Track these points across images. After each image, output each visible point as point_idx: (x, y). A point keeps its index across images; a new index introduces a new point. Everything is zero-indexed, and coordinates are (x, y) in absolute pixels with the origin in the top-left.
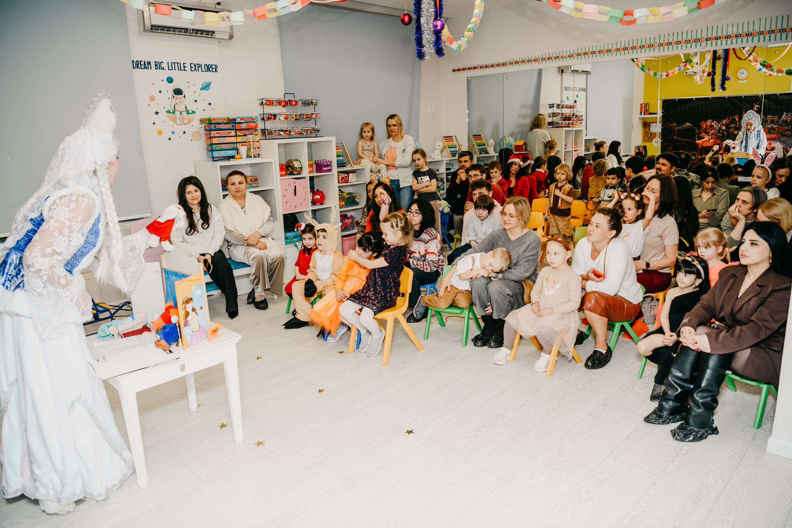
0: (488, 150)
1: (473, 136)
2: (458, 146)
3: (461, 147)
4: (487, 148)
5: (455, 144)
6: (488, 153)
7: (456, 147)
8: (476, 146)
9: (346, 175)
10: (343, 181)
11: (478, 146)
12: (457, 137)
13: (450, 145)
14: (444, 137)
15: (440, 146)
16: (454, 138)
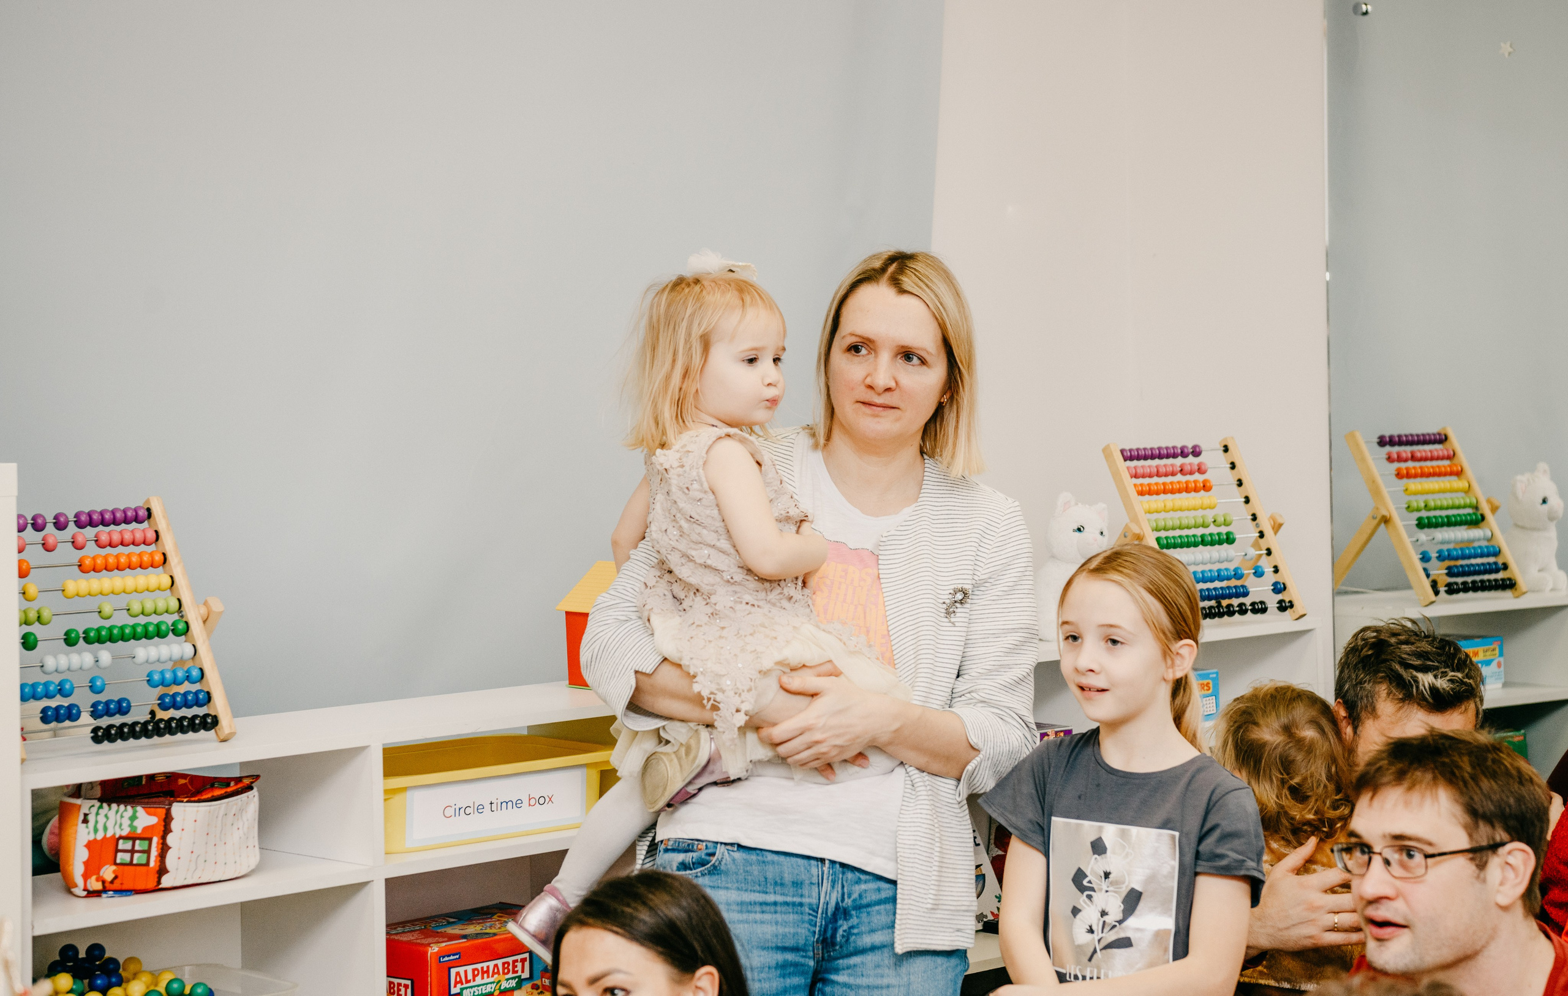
0: (1508, 555)
1: (1382, 442)
2: (1246, 533)
3: (1271, 540)
4: (1501, 541)
5: (1219, 513)
6: (1508, 585)
7: (1229, 540)
8: (1403, 524)
9: (144, 819)
10: (108, 872)
11: (1421, 525)
12: (1235, 454)
13: (1172, 519)
14: (1130, 456)
15: (1091, 533)
16: (1212, 459)
